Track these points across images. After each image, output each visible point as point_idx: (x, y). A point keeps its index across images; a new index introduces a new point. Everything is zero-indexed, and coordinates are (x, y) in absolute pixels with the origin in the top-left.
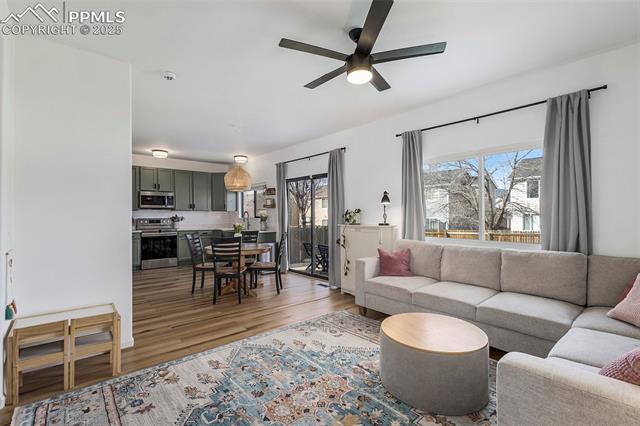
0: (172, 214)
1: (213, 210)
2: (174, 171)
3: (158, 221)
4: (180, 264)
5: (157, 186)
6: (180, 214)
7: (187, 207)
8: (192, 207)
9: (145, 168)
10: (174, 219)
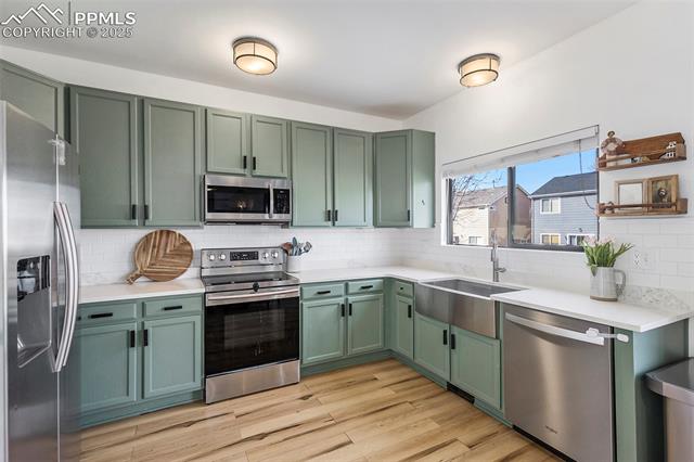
0: (286, 236)
1: (376, 225)
2: (290, 123)
3: (252, 255)
4: (309, 372)
5: (249, 162)
6: (302, 236)
7: (320, 217)
8: (332, 216)
9: (219, 114)
10: (289, 249)
